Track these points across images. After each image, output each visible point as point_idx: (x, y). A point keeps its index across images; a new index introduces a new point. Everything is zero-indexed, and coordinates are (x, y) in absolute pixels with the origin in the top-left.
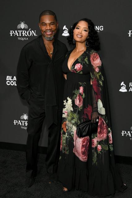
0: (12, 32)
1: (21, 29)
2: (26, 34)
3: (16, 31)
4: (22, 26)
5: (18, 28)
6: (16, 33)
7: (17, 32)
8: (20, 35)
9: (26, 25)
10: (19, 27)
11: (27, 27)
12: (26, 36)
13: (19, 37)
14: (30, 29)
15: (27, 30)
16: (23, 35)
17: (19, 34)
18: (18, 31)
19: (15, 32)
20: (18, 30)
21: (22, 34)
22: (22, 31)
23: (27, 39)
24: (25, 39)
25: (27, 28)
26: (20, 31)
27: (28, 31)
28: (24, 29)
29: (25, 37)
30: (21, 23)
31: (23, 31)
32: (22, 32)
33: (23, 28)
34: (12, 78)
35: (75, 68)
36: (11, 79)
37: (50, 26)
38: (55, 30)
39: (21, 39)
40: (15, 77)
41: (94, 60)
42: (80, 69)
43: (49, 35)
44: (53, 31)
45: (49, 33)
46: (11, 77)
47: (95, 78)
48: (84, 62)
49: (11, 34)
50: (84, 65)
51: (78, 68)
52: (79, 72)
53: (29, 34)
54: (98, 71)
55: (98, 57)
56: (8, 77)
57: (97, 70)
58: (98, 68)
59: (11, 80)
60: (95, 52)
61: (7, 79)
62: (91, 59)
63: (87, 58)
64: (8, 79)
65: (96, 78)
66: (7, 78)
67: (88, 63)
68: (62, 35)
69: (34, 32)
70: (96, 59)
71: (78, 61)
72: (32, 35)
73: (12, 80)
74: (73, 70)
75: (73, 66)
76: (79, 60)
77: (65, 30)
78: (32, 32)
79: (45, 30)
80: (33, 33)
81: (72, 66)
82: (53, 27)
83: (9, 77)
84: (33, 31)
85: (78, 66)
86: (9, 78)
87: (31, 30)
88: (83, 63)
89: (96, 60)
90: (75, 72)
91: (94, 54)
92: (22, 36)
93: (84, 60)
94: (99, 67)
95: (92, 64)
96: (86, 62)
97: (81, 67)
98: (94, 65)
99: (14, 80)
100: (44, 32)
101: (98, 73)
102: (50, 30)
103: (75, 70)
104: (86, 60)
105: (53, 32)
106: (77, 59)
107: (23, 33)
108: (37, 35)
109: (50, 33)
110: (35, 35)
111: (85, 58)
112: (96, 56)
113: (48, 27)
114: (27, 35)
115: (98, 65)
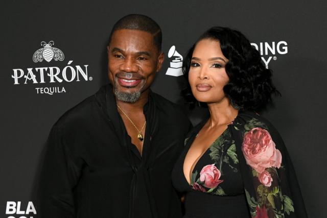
0: (19, 73)
1: (44, 63)
2: (60, 76)
3: (30, 70)
4: (48, 53)
5: (36, 61)
6: (30, 76)
7: (34, 71)
8: (42, 81)
9: (59, 51)
10: (37, 57)
11: (60, 56)
12: (60, 81)
13: (39, 85)
14: (70, 62)
15: (61, 65)
16: (52, 81)
17: (38, 78)
18: (37, 69)
19: (26, 73)
20: (34, 65)
21: (47, 78)
22: (49, 70)
23: (64, 90)
24: (57, 90)
25: (62, 59)
26: (42, 69)
27: (65, 69)
28: (53, 63)
29: (56, 84)
30: (43, 47)
31: (51, 69)
32: (46, 73)
33: (49, 60)
34: (23, 208)
35: (202, 179)
36: (21, 210)
37: (133, 62)
38: (149, 75)
39: (46, 90)
40: (30, 204)
41: (254, 152)
42: (213, 181)
43: (128, 87)
44: (142, 78)
45: (129, 81)
46: (19, 203)
47: (262, 207)
48: (226, 160)
49: (16, 77)
50: (225, 169)
51: (208, 180)
52: (215, 190)
53: (69, 78)
54: (270, 185)
55: (267, 142)
56: (11, 205)
57: (267, 180)
58: (269, 176)
59: (19, 212)
60: (257, 124)
61: (8, 212)
62: (246, 147)
63: (233, 147)
64: (11, 210)
65: (266, 204)
66: (8, 207)
67: (236, 161)
68: (167, 74)
69: (84, 69)
70: (262, 146)
71: (210, 158)
72: (76, 78)
73: (23, 212)
74: (197, 186)
75: (196, 173)
76: (211, 154)
77: (174, 58)
78: (75, 69)
79: (117, 71)
80: (80, 72)
81: (194, 172)
82: (143, 66)
83: (14, 203)
84: (78, 67)
85: (209, 173)
86: (13, 208)
87: (73, 65)
88: (224, 163)
89: (260, 150)
90: (204, 191)
91: (254, 132)
92: (48, 83)
93: (226, 151)
94: (271, 171)
95: (248, 162)
96: (231, 160)
97: (216, 175)
98: (255, 166)
99: (27, 213)
100: (116, 75)
101: (271, 189)
102: (132, 72)
103: (202, 184)
104: (231, 151)
105: (142, 81)
106: (209, 151)
107: (51, 75)
108: (91, 78)
109: (132, 81)
110: (86, 77)
111: (230, 145)
112: (262, 137)
113: (129, 63)
114: (64, 80)
115: (269, 166)
